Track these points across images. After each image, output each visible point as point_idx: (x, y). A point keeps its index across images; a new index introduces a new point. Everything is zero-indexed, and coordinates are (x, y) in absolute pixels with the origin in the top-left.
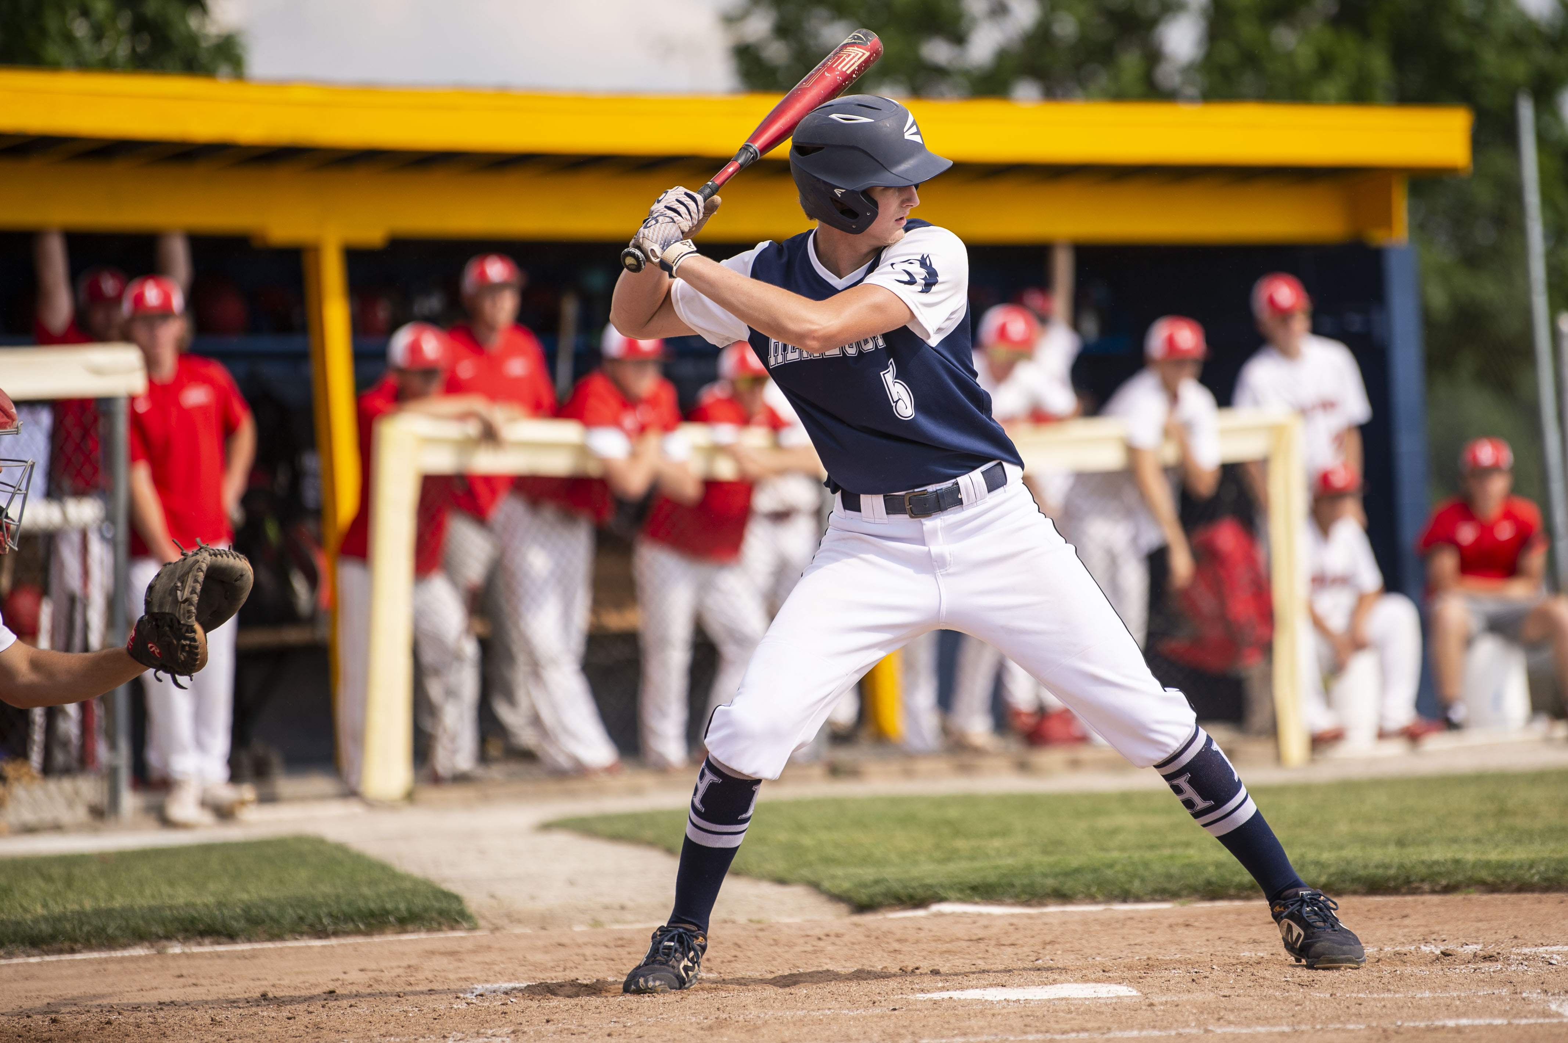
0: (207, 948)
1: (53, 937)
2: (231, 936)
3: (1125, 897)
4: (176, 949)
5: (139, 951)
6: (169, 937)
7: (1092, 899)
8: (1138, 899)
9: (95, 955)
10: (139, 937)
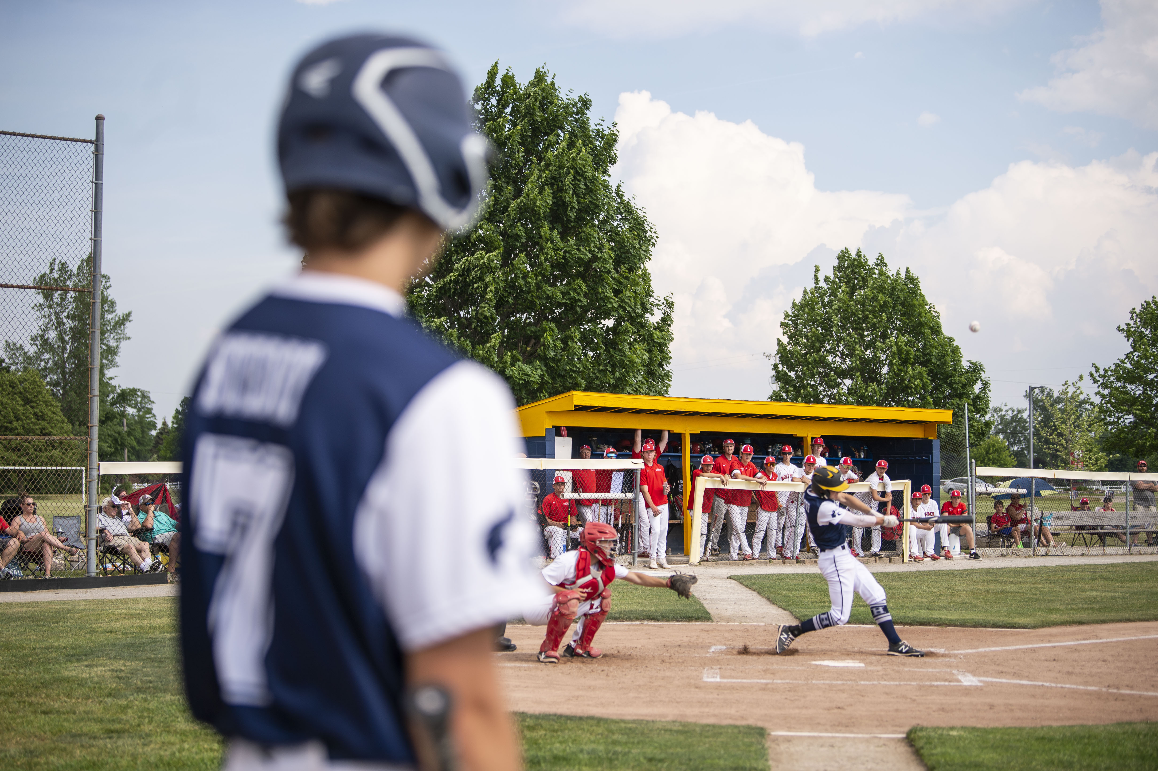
0: (653, 623)
1: (619, 618)
2: (658, 620)
3: (863, 623)
4: (646, 623)
5: (638, 623)
6: (644, 619)
7: (856, 623)
8: (866, 624)
9: (628, 623)
10: (638, 619)
